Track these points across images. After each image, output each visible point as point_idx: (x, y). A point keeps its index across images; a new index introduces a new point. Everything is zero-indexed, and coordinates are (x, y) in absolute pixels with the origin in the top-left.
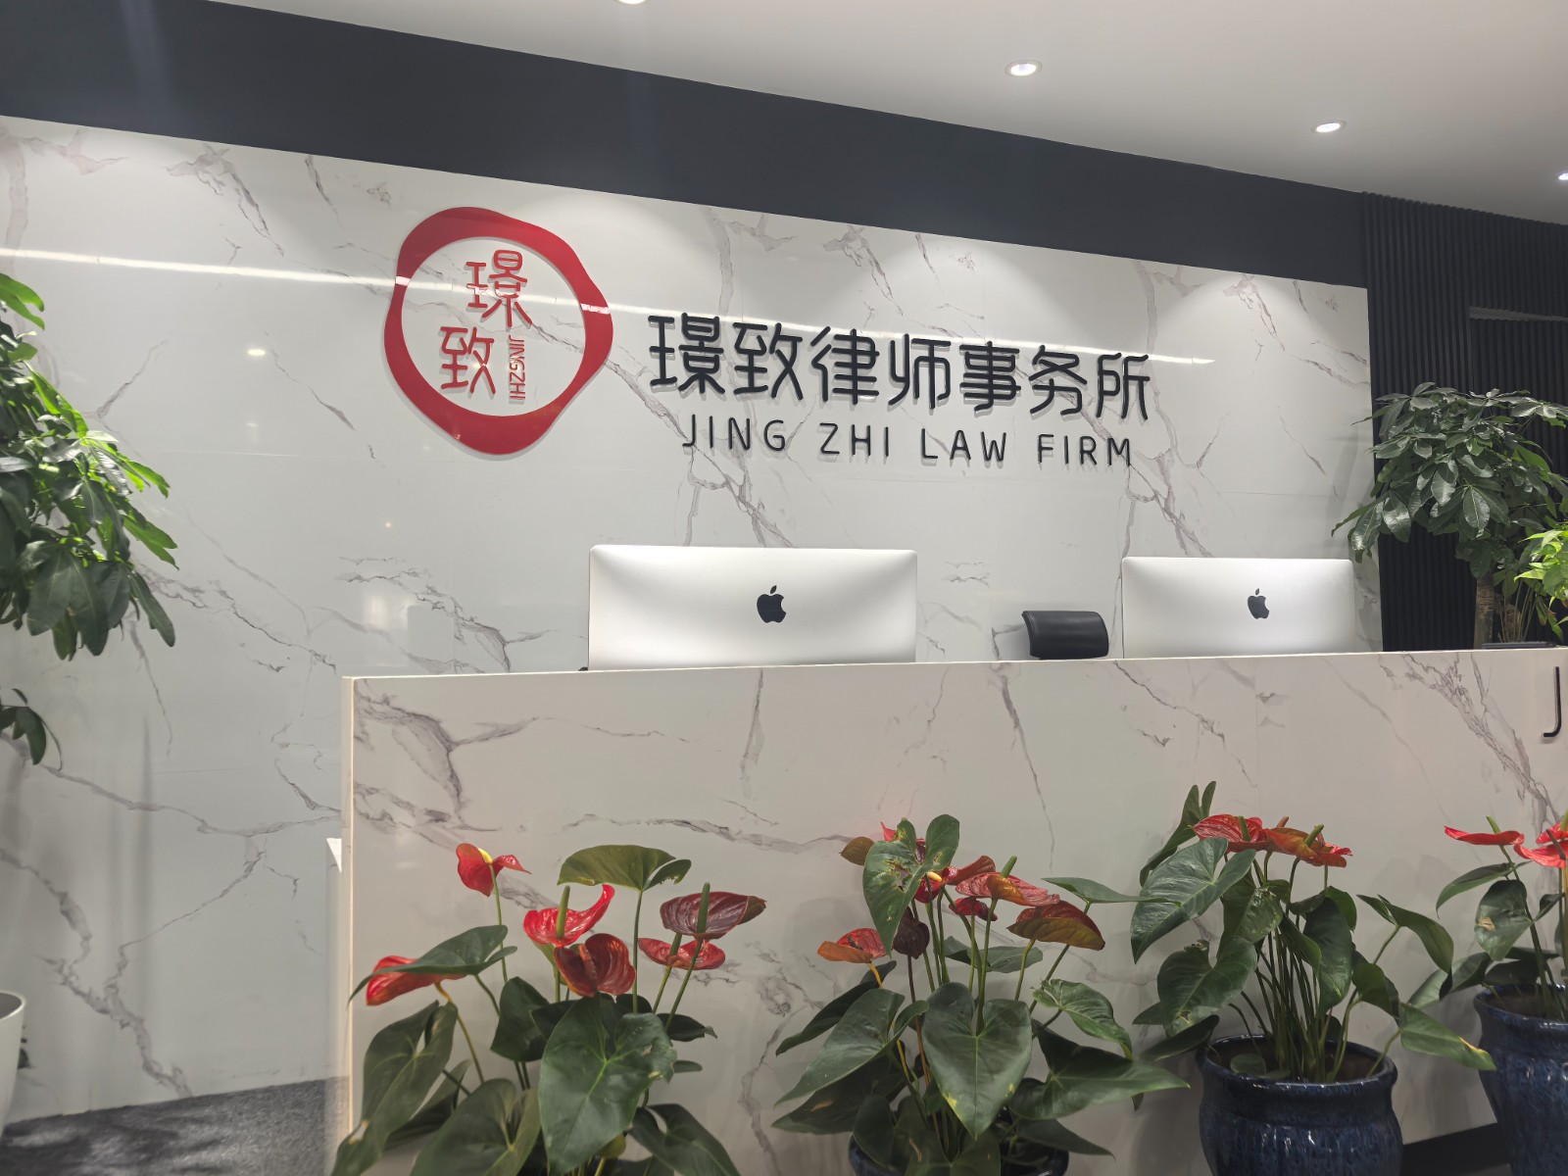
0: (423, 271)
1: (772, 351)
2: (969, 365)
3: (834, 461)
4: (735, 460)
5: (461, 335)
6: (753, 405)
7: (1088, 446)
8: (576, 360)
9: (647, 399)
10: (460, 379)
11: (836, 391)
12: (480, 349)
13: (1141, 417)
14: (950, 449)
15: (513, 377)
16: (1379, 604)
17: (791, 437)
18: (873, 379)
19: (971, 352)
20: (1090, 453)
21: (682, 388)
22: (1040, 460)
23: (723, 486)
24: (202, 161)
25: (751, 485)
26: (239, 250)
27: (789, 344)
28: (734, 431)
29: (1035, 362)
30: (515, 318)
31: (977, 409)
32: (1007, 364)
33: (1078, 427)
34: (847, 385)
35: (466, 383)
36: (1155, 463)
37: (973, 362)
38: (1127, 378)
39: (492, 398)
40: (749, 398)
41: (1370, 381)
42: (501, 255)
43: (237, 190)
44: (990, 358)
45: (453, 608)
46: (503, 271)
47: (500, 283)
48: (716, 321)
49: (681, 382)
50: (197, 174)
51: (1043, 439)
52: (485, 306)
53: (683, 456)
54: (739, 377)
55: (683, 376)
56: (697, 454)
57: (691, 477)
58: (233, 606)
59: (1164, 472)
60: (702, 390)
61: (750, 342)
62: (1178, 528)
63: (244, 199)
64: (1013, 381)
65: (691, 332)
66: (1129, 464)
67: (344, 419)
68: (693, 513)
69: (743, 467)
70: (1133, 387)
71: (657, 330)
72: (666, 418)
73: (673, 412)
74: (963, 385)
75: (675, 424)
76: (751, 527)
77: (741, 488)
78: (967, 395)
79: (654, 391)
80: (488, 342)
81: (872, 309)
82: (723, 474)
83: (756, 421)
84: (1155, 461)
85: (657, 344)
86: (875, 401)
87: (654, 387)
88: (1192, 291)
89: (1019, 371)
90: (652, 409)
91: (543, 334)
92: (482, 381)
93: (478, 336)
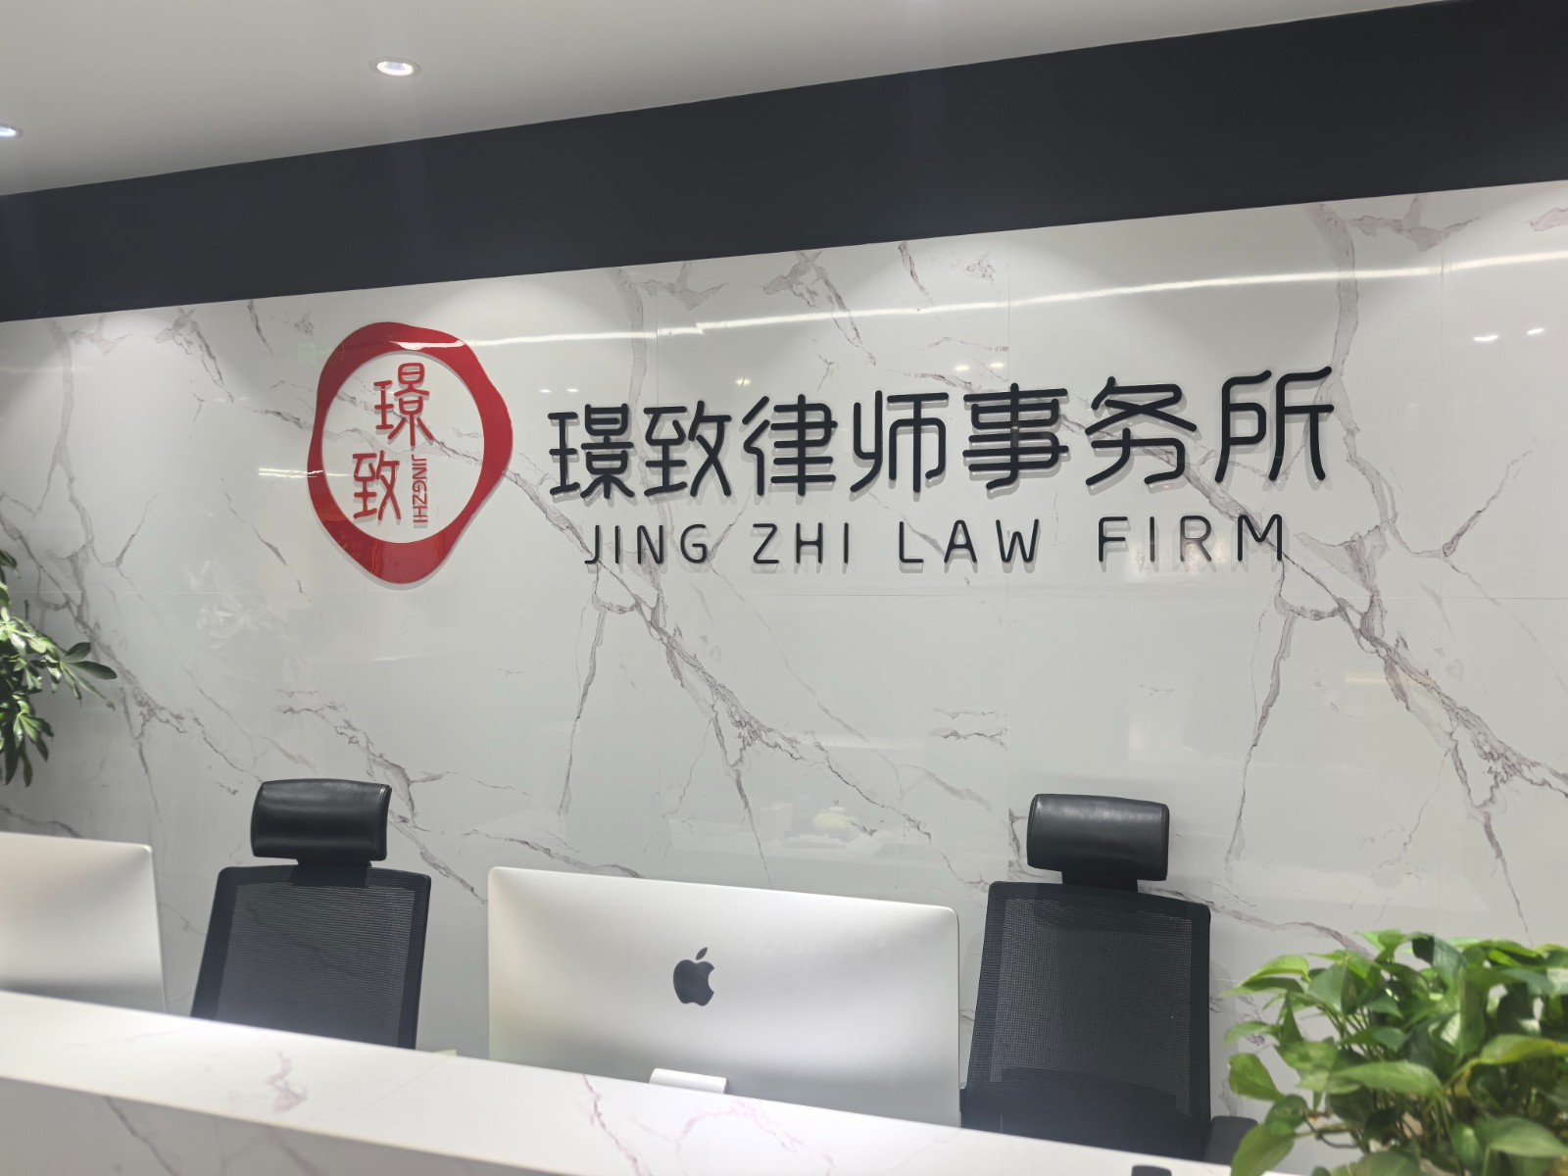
0: (340, 398)
2: (976, 423)
3: (774, 572)
4: (648, 577)
5: (370, 460)
6: (669, 507)
7: (1196, 529)
9: (547, 510)
10: (370, 507)
11: (775, 480)
12: (387, 473)
13: (1313, 476)
14: (945, 549)
15: (416, 499)
17: (717, 544)
18: (829, 460)
19: (982, 403)
20: (1198, 542)
21: (584, 495)
22: (1101, 559)
23: (632, 609)
25: (665, 607)
26: (202, 402)
27: (715, 425)
28: (644, 542)
29: (1095, 405)
30: (418, 433)
31: (990, 486)
32: (1046, 414)
34: (792, 470)
35: (375, 511)
37: (984, 418)
39: (398, 524)
40: (665, 499)
42: (405, 370)
44: (1014, 409)
45: (365, 745)
46: (407, 386)
47: (405, 399)
48: (624, 410)
49: (584, 487)
50: (174, 337)
51: (1106, 524)
52: (391, 426)
53: (586, 575)
54: (653, 474)
55: (586, 480)
56: (603, 571)
57: (595, 599)
58: (203, 732)
59: (1362, 567)
60: (607, 495)
61: (666, 431)
62: (1391, 663)
63: (206, 353)
64: (1054, 439)
65: (596, 427)
66: (1280, 556)
67: (278, 555)
68: (597, 642)
69: (658, 588)
70: (1297, 429)
71: (557, 429)
72: (569, 532)
73: (576, 523)
74: (967, 454)
75: (579, 538)
76: (666, 659)
77: (654, 610)
78: (973, 468)
79: (555, 501)
80: (394, 464)
81: (830, 363)
82: (632, 594)
83: (673, 528)
84: (1342, 548)
85: (557, 446)
86: (831, 489)
87: (556, 496)
88: (1447, 235)
89: (1066, 423)
90: (553, 521)
91: (444, 449)
92: (389, 507)
93: (387, 459)
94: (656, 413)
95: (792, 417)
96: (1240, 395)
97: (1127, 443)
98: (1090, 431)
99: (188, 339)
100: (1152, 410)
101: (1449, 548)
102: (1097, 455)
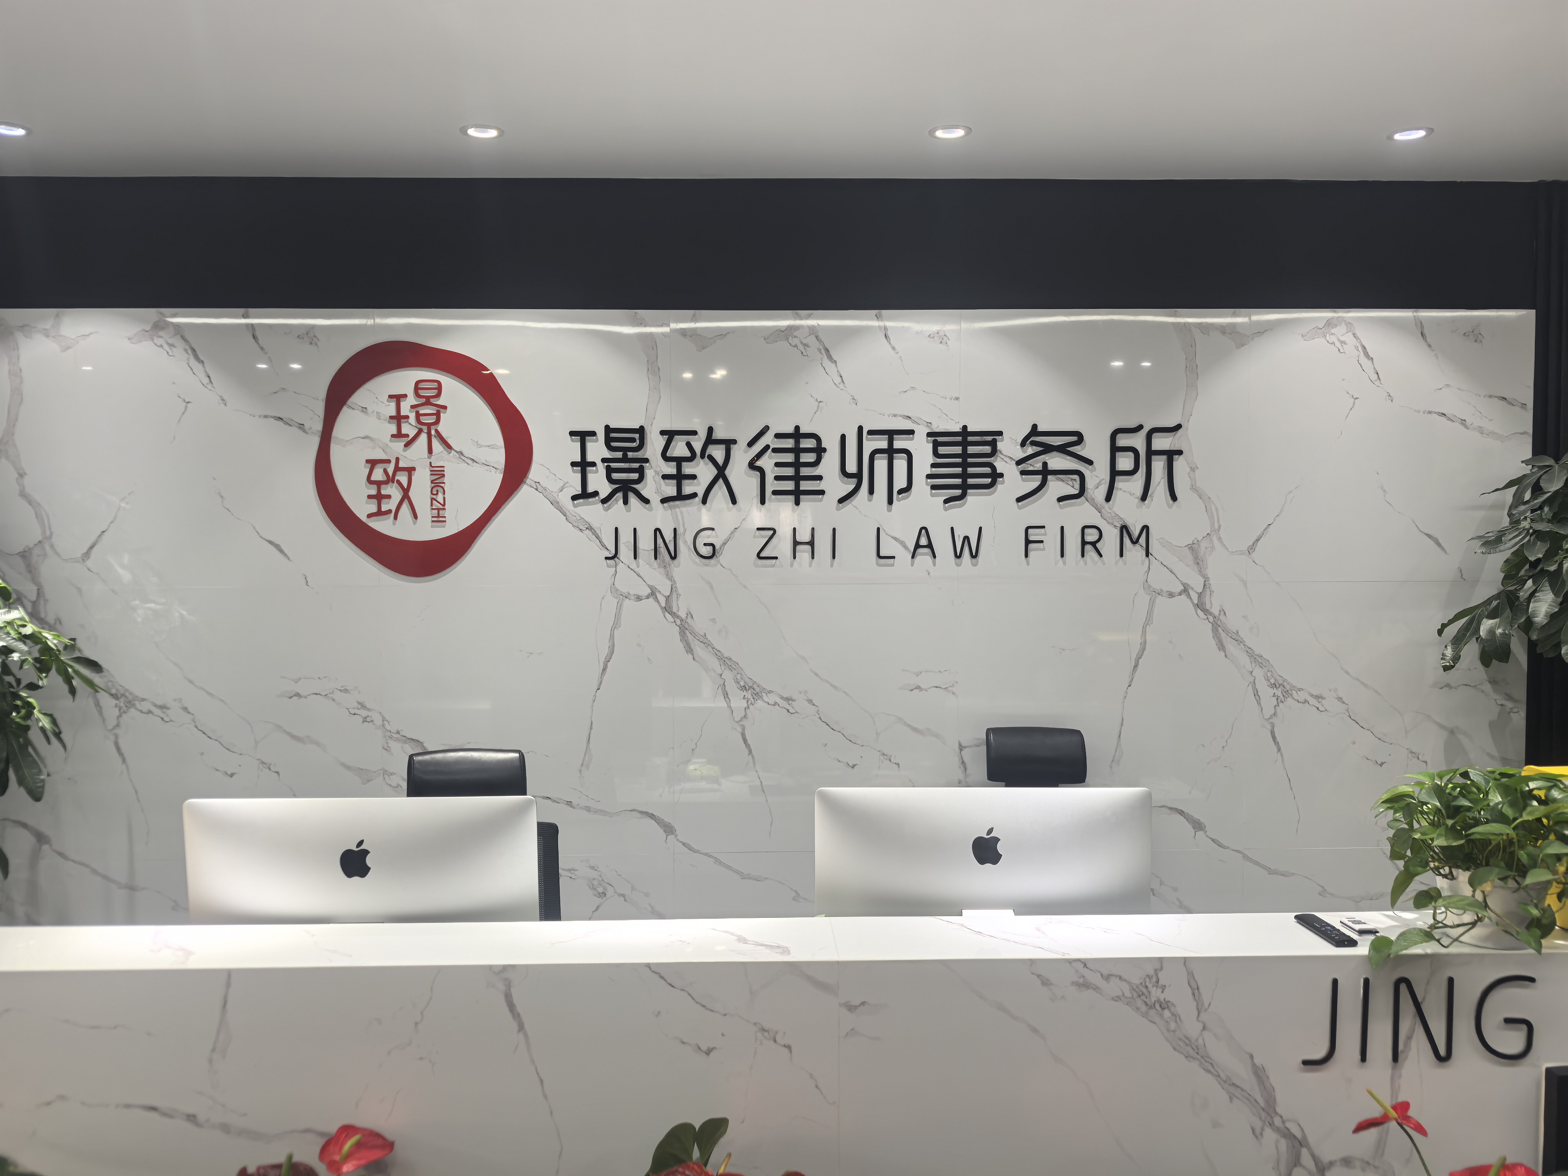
0: (350, 407)
1: (702, 456)
2: (936, 454)
3: (773, 566)
4: (662, 570)
5: (385, 465)
7: (1092, 535)
9: (568, 514)
10: (384, 508)
11: (775, 493)
12: (403, 478)
13: (1169, 498)
14: (911, 548)
15: (434, 502)
17: (725, 544)
18: (819, 478)
19: (940, 439)
20: (1094, 544)
21: (604, 501)
22: (1026, 556)
23: (648, 597)
24: (154, 327)
25: (678, 596)
26: (189, 404)
27: (722, 447)
28: (659, 540)
29: (1023, 444)
30: (436, 443)
31: (946, 501)
32: (987, 449)
33: (1079, 515)
34: (789, 485)
35: (390, 511)
36: (1188, 552)
37: (942, 450)
38: (1151, 453)
39: (415, 524)
40: (678, 507)
41: (1531, 431)
42: (421, 385)
43: (186, 350)
44: (965, 444)
45: (381, 723)
46: (423, 400)
47: (421, 412)
48: (641, 431)
49: (603, 495)
50: (152, 339)
51: (1030, 531)
52: (407, 436)
53: (606, 570)
54: (667, 485)
55: (605, 489)
56: (620, 566)
57: (614, 589)
58: (193, 720)
59: (1199, 562)
60: (626, 502)
61: (679, 449)
62: (1216, 626)
63: (192, 357)
64: (993, 468)
65: (614, 444)
66: (1147, 554)
67: (281, 551)
68: (616, 625)
69: (670, 578)
70: (1159, 465)
71: (578, 445)
72: (588, 532)
73: (595, 525)
74: (929, 476)
75: (598, 537)
76: (678, 637)
77: (668, 598)
78: (934, 487)
79: (575, 506)
80: (410, 470)
81: (820, 402)
82: (648, 585)
83: (685, 530)
84: (1187, 549)
85: (578, 459)
86: (821, 500)
87: (575, 502)
88: (1253, 339)
89: (1002, 456)
90: (573, 523)
91: (463, 458)
92: (405, 508)
93: (401, 465)
94: (670, 435)
95: (789, 443)
96: (1123, 441)
97: (1045, 472)
98: (1019, 463)
99: (170, 341)
100: (1062, 449)
101: (1252, 548)
102: (1023, 480)
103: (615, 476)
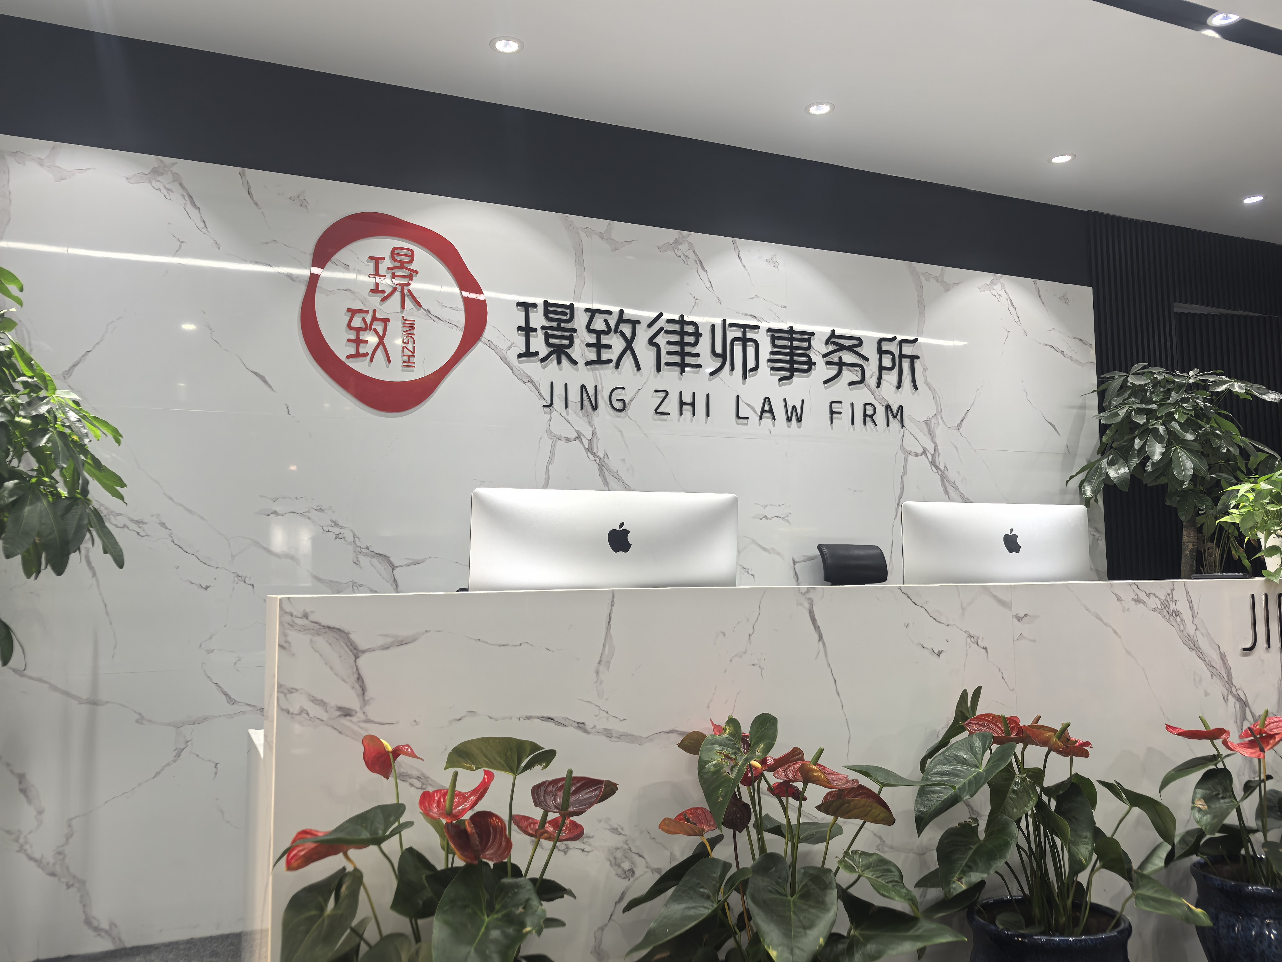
0: (334, 263)
1: (616, 331)
2: (774, 345)
3: (666, 420)
4: (586, 418)
5: (364, 315)
6: (600, 374)
7: (870, 411)
8: (458, 336)
9: (514, 368)
10: (362, 351)
11: (667, 364)
12: (379, 327)
13: (913, 387)
14: (759, 412)
15: (405, 350)
16: (1104, 541)
17: (631, 401)
19: (776, 334)
20: (871, 416)
21: (543, 360)
22: (831, 422)
23: (575, 440)
24: (156, 172)
25: (598, 439)
26: (183, 244)
27: (630, 325)
28: (585, 395)
29: (827, 343)
30: (408, 301)
31: (780, 380)
32: (805, 344)
33: (861, 396)
34: (677, 359)
35: (367, 354)
36: (924, 425)
37: (777, 342)
38: (901, 356)
39: (388, 367)
40: (597, 369)
41: (1095, 361)
42: (397, 251)
43: (183, 196)
44: (791, 340)
45: (352, 539)
46: (399, 264)
47: (396, 274)
48: (571, 307)
49: (542, 355)
50: (151, 182)
51: (834, 405)
52: (384, 292)
53: (543, 414)
54: (589, 351)
55: (544, 351)
56: (554, 413)
57: (549, 432)
58: (171, 536)
59: (931, 434)
60: (559, 362)
61: (598, 324)
62: (943, 478)
63: (189, 202)
64: (810, 358)
65: (551, 316)
66: (903, 426)
67: (265, 382)
68: (551, 460)
69: (592, 426)
70: (906, 364)
71: (523, 314)
72: (529, 384)
73: (535, 379)
74: (770, 361)
75: (537, 389)
76: (598, 473)
77: (590, 441)
78: (773, 369)
79: (520, 363)
80: (386, 321)
81: (697, 299)
82: (575, 430)
83: (603, 388)
84: (924, 423)
85: (523, 325)
86: (698, 373)
87: (520, 359)
88: (953, 287)
89: (813, 350)
90: (519, 376)
91: (430, 316)
92: (380, 353)
93: (377, 316)
94: (593, 313)
95: (676, 327)
96: (885, 347)
97: (841, 364)
98: (825, 356)
100: (850, 349)
101: (960, 426)
102: (828, 369)
103: (551, 341)
